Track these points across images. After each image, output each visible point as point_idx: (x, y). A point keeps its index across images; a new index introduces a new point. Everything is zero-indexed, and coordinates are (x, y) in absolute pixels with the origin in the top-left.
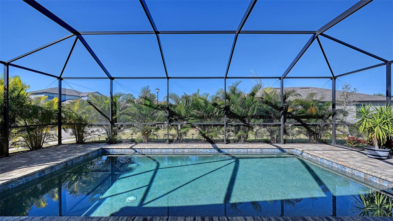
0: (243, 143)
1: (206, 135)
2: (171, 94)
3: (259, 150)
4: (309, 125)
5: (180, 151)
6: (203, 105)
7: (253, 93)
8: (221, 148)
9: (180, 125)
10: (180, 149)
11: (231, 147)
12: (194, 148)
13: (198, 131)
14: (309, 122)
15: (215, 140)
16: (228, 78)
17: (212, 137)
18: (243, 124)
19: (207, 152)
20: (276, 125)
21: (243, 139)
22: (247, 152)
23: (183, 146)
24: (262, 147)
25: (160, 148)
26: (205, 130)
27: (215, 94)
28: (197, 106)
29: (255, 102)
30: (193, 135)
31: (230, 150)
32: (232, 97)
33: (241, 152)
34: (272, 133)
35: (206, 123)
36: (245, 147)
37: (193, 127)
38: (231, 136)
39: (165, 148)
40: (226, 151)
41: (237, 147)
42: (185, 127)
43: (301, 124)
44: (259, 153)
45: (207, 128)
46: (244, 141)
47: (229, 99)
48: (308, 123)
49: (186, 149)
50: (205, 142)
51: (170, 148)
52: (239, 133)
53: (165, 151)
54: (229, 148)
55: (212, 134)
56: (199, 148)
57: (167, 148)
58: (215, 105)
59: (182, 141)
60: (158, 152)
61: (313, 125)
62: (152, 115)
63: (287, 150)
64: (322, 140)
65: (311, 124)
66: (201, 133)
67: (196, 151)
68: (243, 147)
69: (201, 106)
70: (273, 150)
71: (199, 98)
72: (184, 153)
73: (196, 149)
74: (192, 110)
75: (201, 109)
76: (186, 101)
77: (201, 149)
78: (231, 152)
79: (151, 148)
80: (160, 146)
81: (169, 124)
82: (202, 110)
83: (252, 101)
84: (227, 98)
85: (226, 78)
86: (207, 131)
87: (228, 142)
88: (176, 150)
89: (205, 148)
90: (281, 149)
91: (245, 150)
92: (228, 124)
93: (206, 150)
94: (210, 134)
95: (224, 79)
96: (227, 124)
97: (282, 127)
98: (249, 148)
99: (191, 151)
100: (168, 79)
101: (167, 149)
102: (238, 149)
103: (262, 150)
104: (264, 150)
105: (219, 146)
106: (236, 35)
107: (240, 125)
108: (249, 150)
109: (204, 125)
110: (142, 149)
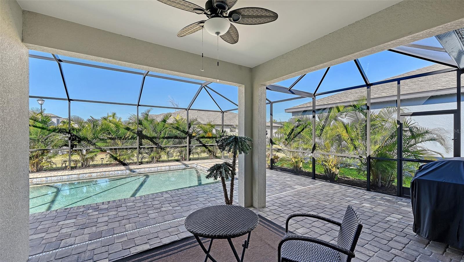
0: (156, 163)
1: (118, 158)
2: (72, 117)
3: (167, 167)
4: (207, 145)
5: (87, 176)
6: (114, 129)
7: (164, 120)
8: (133, 168)
9: (86, 149)
10: (87, 173)
11: (143, 167)
12: (103, 171)
13: (108, 156)
14: (208, 144)
15: (128, 163)
16: (140, 105)
17: (125, 160)
18: (156, 146)
19: (119, 173)
20: (183, 147)
21: (155, 159)
22: (158, 170)
23: (90, 171)
24: (170, 165)
25: (60, 175)
26: (117, 154)
27: (127, 120)
28: (106, 130)
29: (166, 128)
30: (102, 160)
31: (142, 169)
32: (145, 123)
33: (152, 171)
34: (181, 152)
35: (118, 146)
36: (155, 166)
37: (103, 151)
38: (145, 158)
39: (66, 174)
40: (138, 171)
41: (149, 167)
42: (92, 152)
43: (202, 145)
44: (168, 170)
45: (119, 151)
46: (157, 161)
47: (142, 124)
48: (206, 145)
49: (94, 173)
50: (116, 165)
51: (73, 174)
52: (152, 154)
53: (66, 178)
54: (141, 168)
55: (125, 157)
56: (109, 170)
57: (69, 174)
58: (128, 129)
59: (89, 166)
60: (57, 180)
61: (210, 146)
62: (46, 139)
63: (189, 165)
64: (216, 156)
65: (209, 144)
66: (112, 156)
67: (106, 174)
68: (153, 166)
69: (112, 130)
70: (179, 166)
71: (110, 122)
72: (91, 177)
73: (106, 172)
74: (101, 134)
75: (112, 134)
76: (94, 125)
77: (112, 171)
78: (143, 171)
79: (47, 176)
80: (60, 173)
81: (71, 149)
82: (114, 134)
83: (164, 127)
84: (139, 124)
85: (139, 105)
86: (118, 154)
87: (141, 163)
88: (81, 176)
89: (117, 170)
90: (185, 165)
91: (156, 169)
92: (141, 147)
93: (117, 172)
94: (122, 157)
95: (137, 106)
96: (139, 147)
97: (188, 148)
98: (159, 166)
99: (100, 174)
100: (69, 101)
101: (70, 176)
102: (150, 168)
103: (170, 167)
104: (172, 167)
105: (132, 167)
106: (143, 76)
107: (153, 148)
108: (159, 168)
109: (115, 149)
110: (33, 179)
